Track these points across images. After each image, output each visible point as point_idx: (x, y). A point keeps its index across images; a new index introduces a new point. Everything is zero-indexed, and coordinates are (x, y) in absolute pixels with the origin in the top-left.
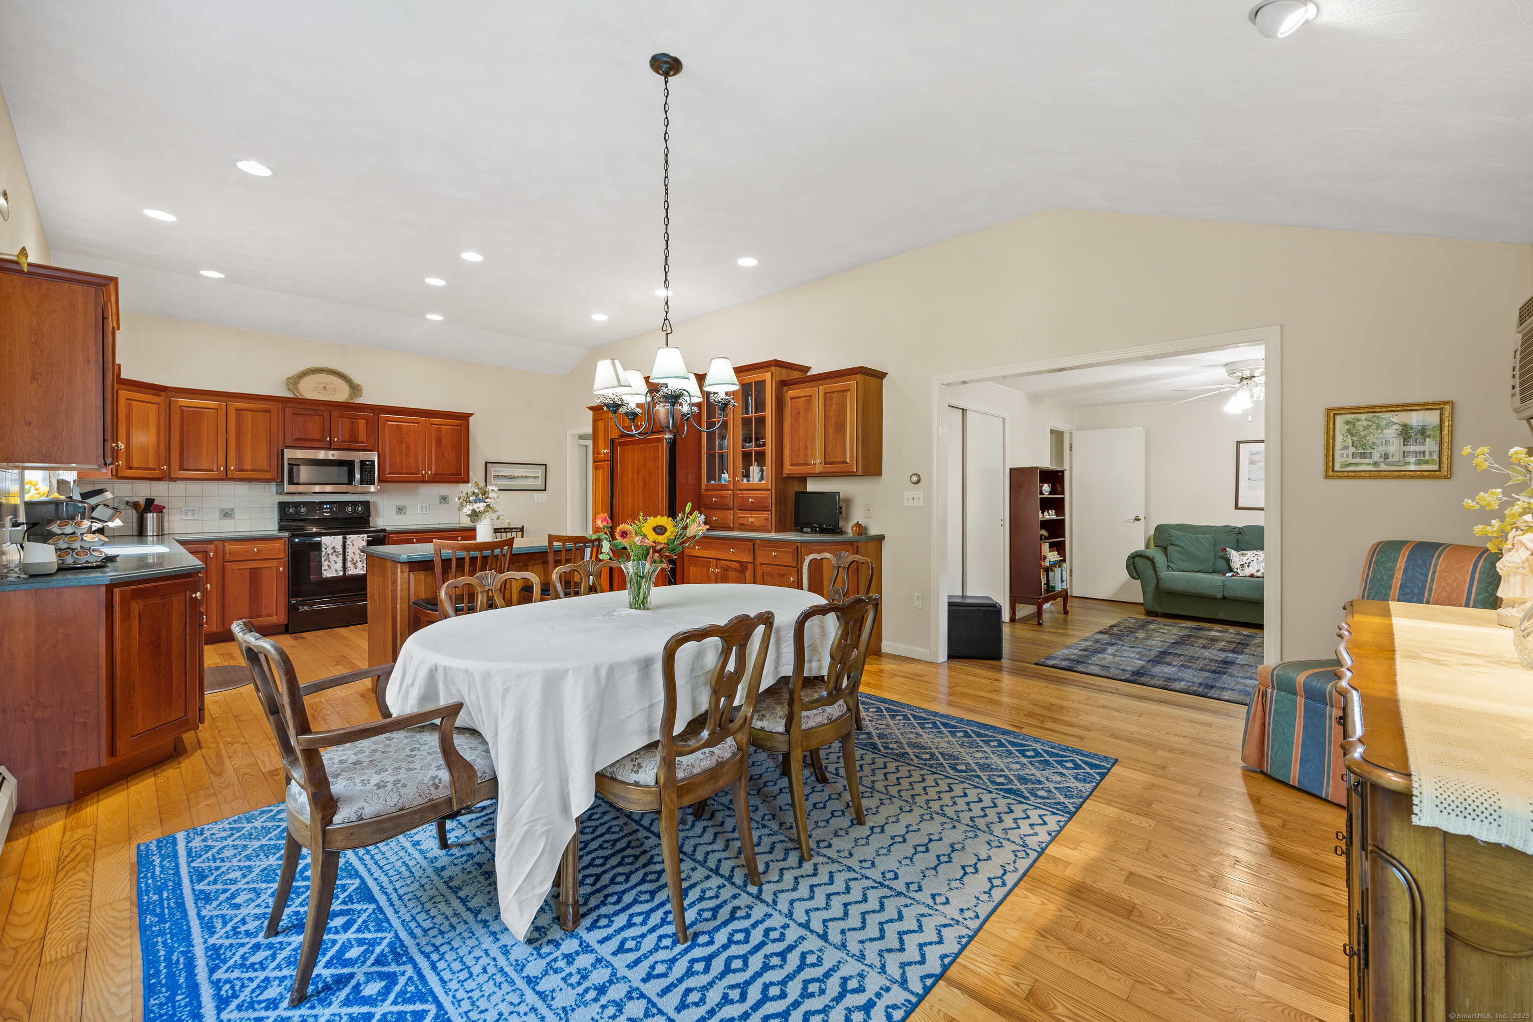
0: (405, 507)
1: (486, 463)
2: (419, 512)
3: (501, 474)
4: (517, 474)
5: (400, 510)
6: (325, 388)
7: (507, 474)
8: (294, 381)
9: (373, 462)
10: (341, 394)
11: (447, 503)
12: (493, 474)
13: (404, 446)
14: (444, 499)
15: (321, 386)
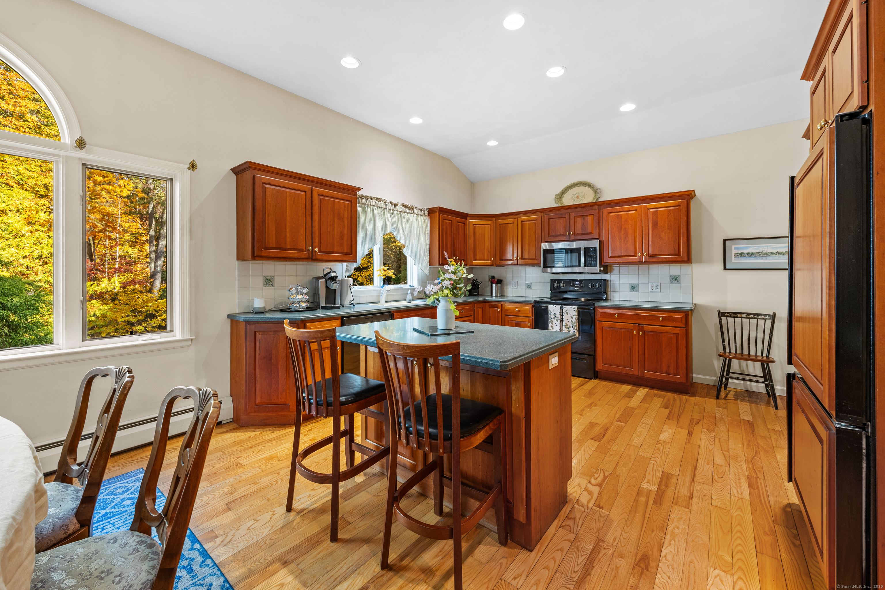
0: (637, 285)
1: (725, 240)
2: (650, 290)
3: (745, 251)
4: (770, 250)
5: (633, 288)
6: (578, 197)
7: (755, 251)
8: (559, 197)
9: (595, 248)
10: (588, 197)
11: (679, 282)
12: (734, 252)
13: (623, 232)
14: (675, 279)
15: (576, 196)
